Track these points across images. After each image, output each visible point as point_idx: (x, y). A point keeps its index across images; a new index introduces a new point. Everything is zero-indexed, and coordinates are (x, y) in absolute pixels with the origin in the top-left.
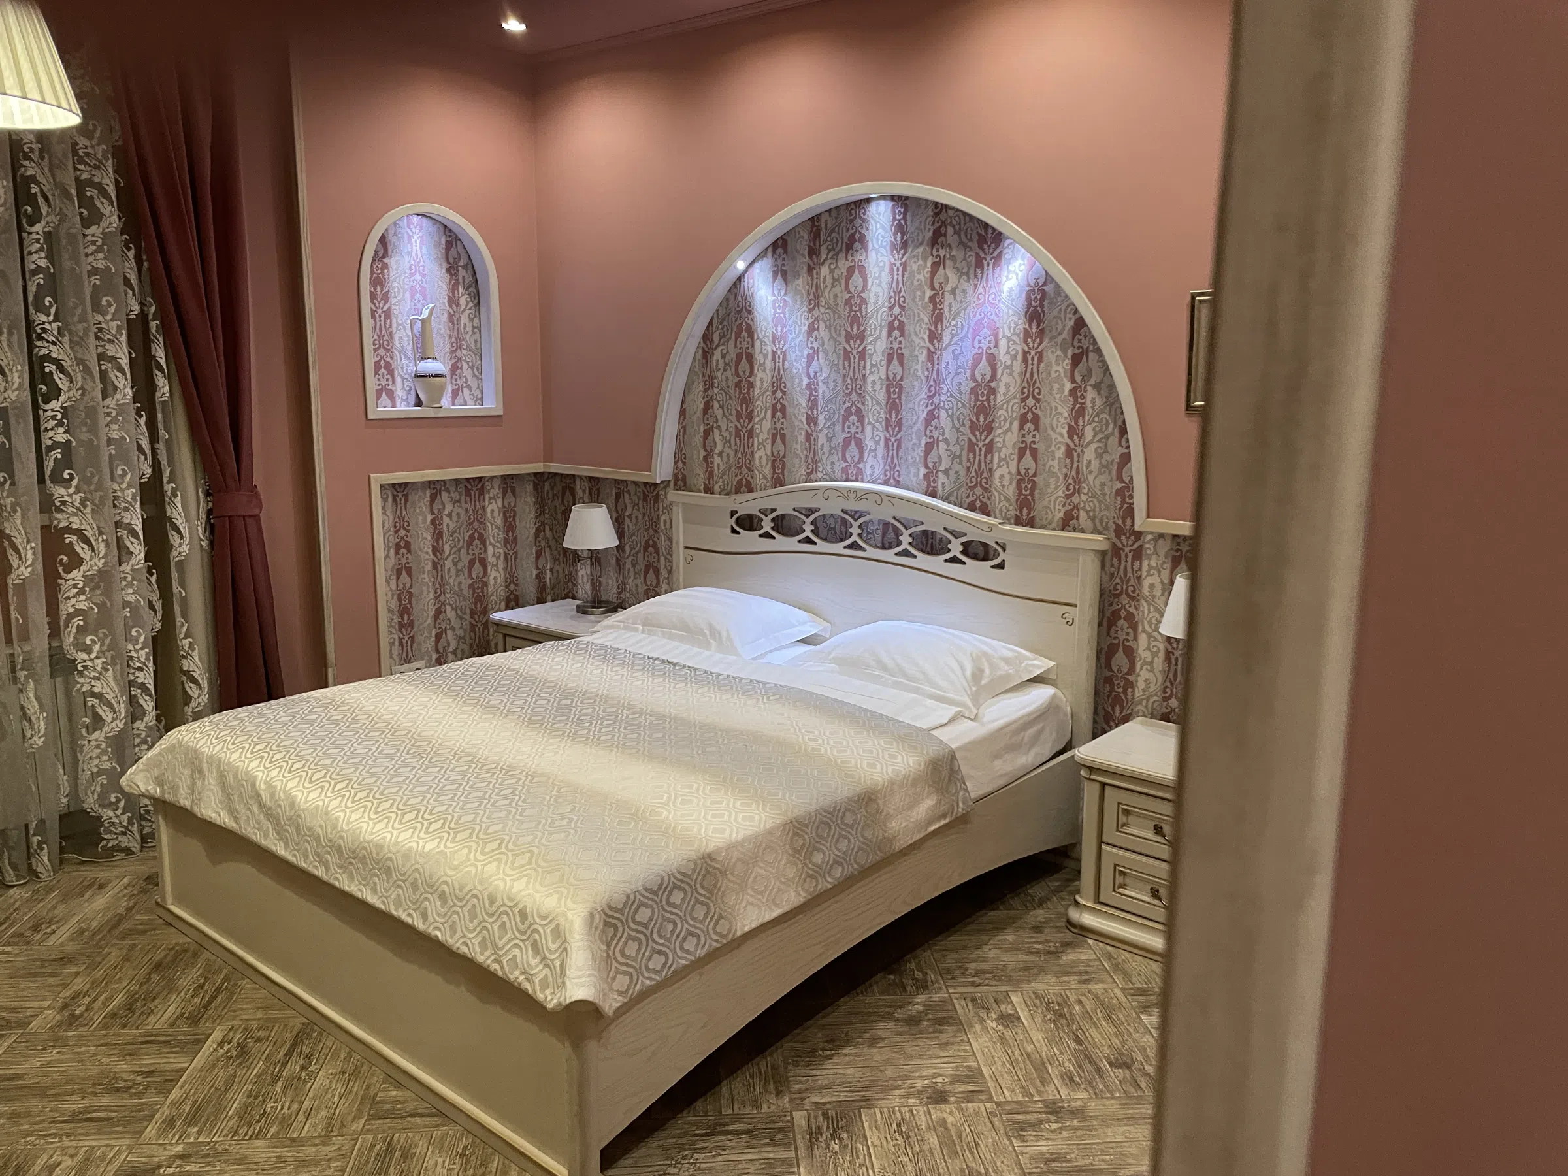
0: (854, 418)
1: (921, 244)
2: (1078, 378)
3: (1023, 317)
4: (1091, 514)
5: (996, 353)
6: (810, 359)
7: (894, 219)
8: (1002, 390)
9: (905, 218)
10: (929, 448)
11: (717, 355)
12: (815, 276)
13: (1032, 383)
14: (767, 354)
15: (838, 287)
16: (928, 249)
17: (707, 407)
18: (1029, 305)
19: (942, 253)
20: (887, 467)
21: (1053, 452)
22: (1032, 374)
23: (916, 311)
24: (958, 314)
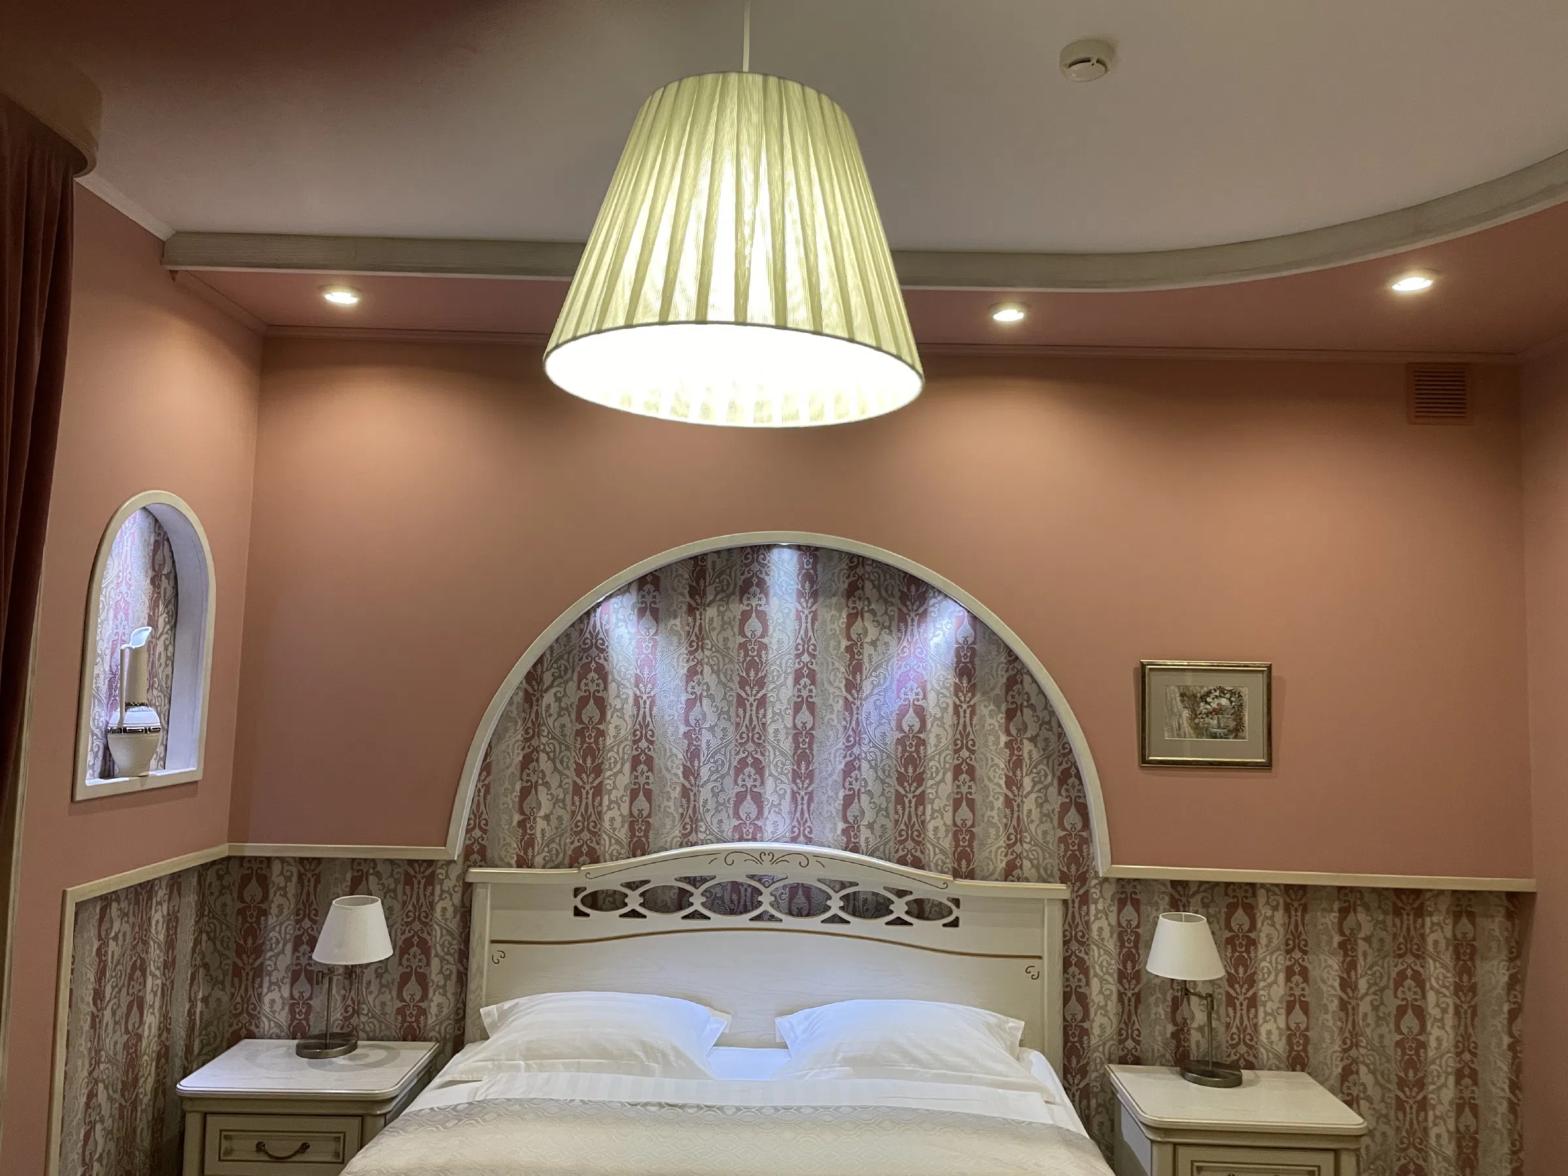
0: (749, 770)
1: (834, 595)
2: (1014, 732)
3: (953, 672)
4: (1035, 862)
5: (925, 705)
6: (690, 704)
7: (801, 568)
8: (932, 741)
9: (814, 568)
10: (848, 801)
11: (548, 698)
12: (698, 617)
13: (964, 734)
14: (627, 699)
15: (729, 630)
16: (843, 601)
17: (528, 761)
18: (959, 662)
19: (859, 605)
20: (795, 823)
21: (991, 802)
22: (965, 726)
23: (830, 660)
24: (879, 666)
